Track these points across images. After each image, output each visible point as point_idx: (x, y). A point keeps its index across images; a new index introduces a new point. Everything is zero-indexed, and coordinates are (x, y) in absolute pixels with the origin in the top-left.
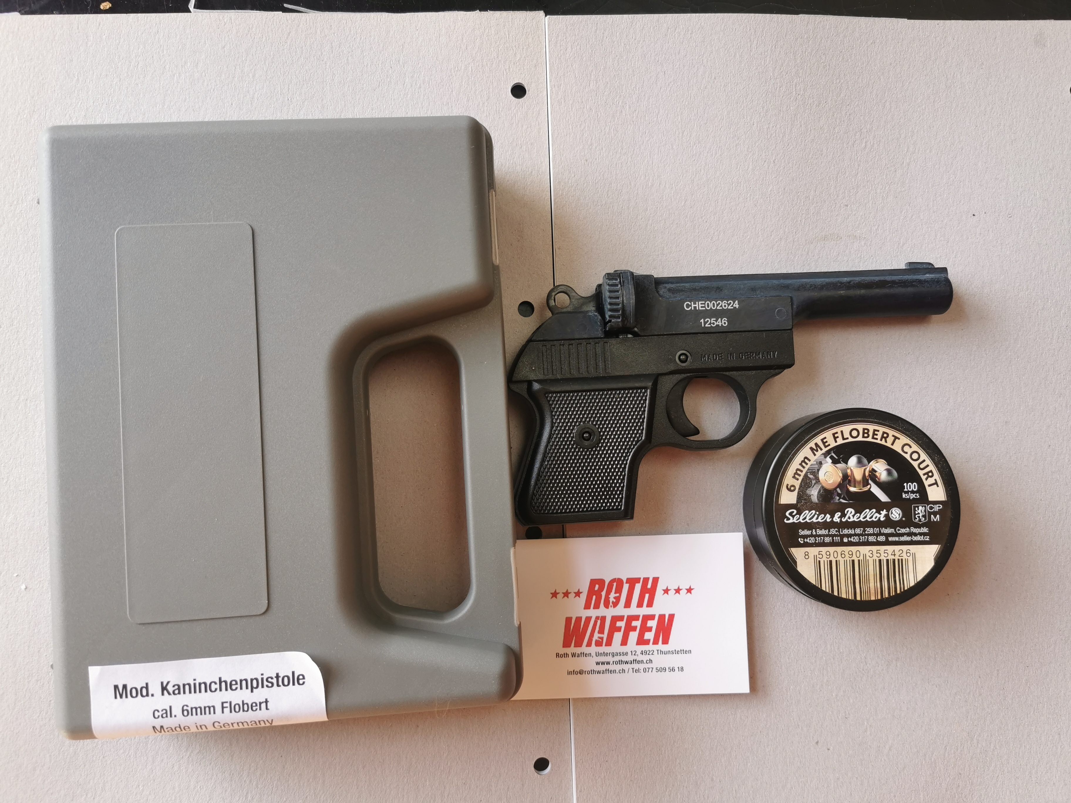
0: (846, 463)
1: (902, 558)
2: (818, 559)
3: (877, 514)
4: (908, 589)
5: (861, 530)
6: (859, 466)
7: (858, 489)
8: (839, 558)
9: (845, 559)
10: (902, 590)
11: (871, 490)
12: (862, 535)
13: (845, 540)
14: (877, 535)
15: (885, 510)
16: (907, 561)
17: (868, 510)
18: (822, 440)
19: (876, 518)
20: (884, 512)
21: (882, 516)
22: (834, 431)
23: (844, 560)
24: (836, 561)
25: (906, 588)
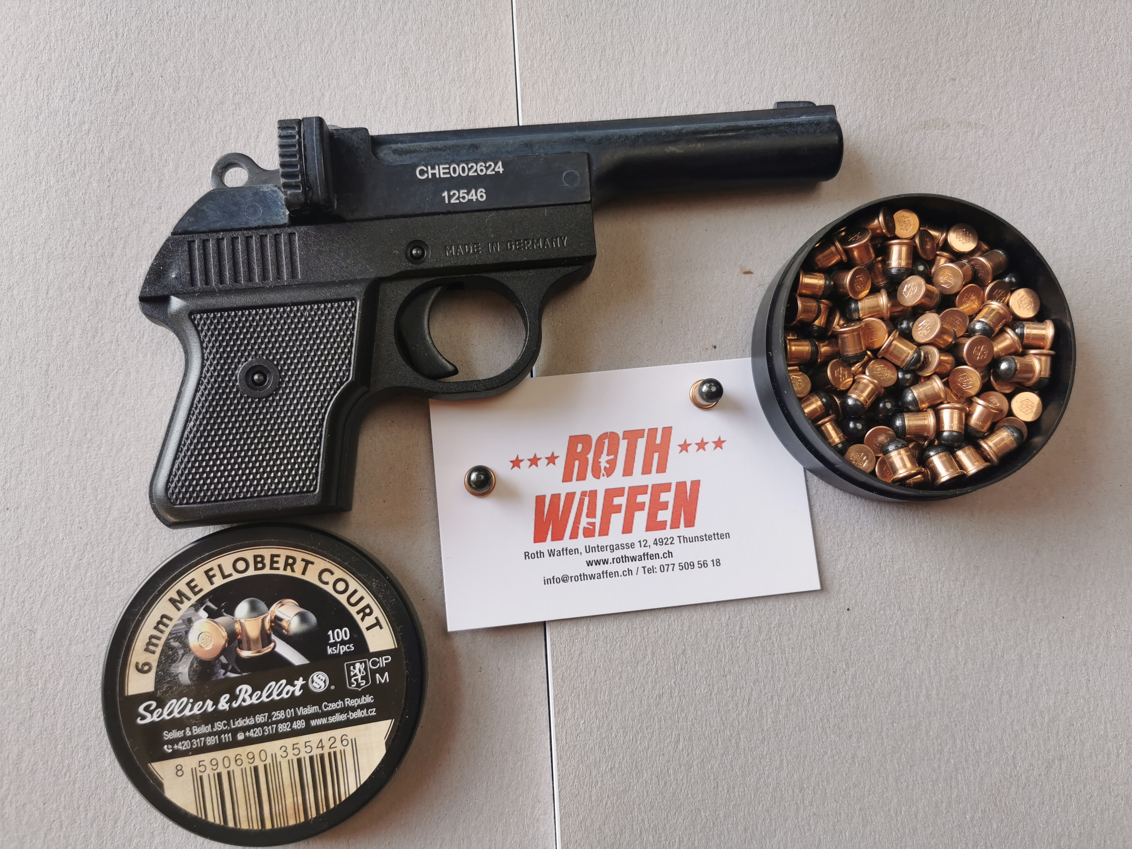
0: (231, 612)
1: (334, 750)
2: (199, 774)
3: (289, 687)
4: (347, 799)
5: (264, 717)
6: (255, 614)
7: (255, 651)
8: (233, 767)
9: (243, 766)
10: (338, 803)
11: (277, 649)
12: (267, 724)
13: (240, 737)
14: (292, 720)
15: (301, 679)
16: (343, 753)
17: (273, 683)
18: (188, 584)
19: (287, 693)
20: (300, 682)
21: (298, 687)
22: (207, 567)
23: (242, 769)
24: (229, 773)
25: (343, 798)
